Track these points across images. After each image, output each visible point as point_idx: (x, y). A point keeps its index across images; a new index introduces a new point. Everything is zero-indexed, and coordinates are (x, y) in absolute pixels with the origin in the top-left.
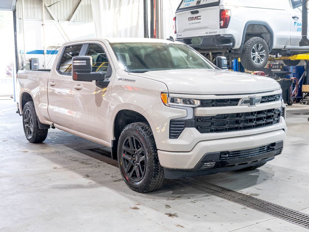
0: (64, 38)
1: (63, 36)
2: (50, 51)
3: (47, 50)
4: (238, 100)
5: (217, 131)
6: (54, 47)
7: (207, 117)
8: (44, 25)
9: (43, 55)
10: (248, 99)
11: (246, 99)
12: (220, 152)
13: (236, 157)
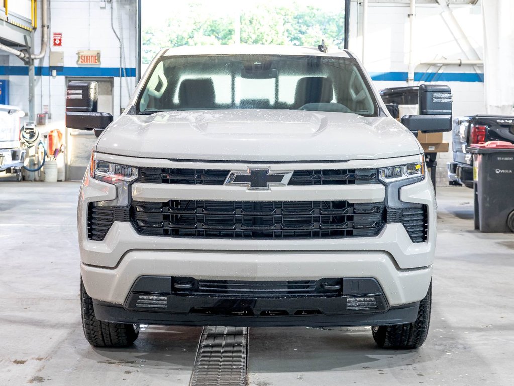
0: (458, 44)
1: (456, 40)
2: (424, 73)
3: (416, 72)
4: (225, 173)
5: (176, 233)
6: (434, 65)
7: (154, 202)
8: (411, 16)
9: (406, 82)
10: (248, 173)
11: (241, 173)
12: (172, 277)
13: (217, 294)
